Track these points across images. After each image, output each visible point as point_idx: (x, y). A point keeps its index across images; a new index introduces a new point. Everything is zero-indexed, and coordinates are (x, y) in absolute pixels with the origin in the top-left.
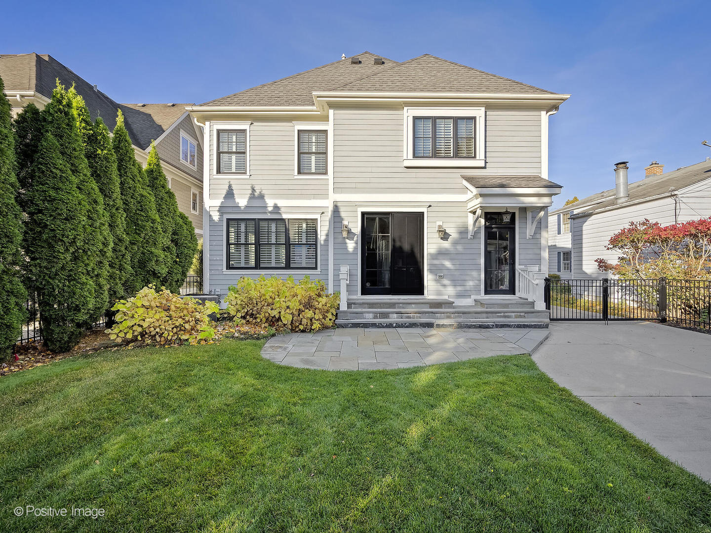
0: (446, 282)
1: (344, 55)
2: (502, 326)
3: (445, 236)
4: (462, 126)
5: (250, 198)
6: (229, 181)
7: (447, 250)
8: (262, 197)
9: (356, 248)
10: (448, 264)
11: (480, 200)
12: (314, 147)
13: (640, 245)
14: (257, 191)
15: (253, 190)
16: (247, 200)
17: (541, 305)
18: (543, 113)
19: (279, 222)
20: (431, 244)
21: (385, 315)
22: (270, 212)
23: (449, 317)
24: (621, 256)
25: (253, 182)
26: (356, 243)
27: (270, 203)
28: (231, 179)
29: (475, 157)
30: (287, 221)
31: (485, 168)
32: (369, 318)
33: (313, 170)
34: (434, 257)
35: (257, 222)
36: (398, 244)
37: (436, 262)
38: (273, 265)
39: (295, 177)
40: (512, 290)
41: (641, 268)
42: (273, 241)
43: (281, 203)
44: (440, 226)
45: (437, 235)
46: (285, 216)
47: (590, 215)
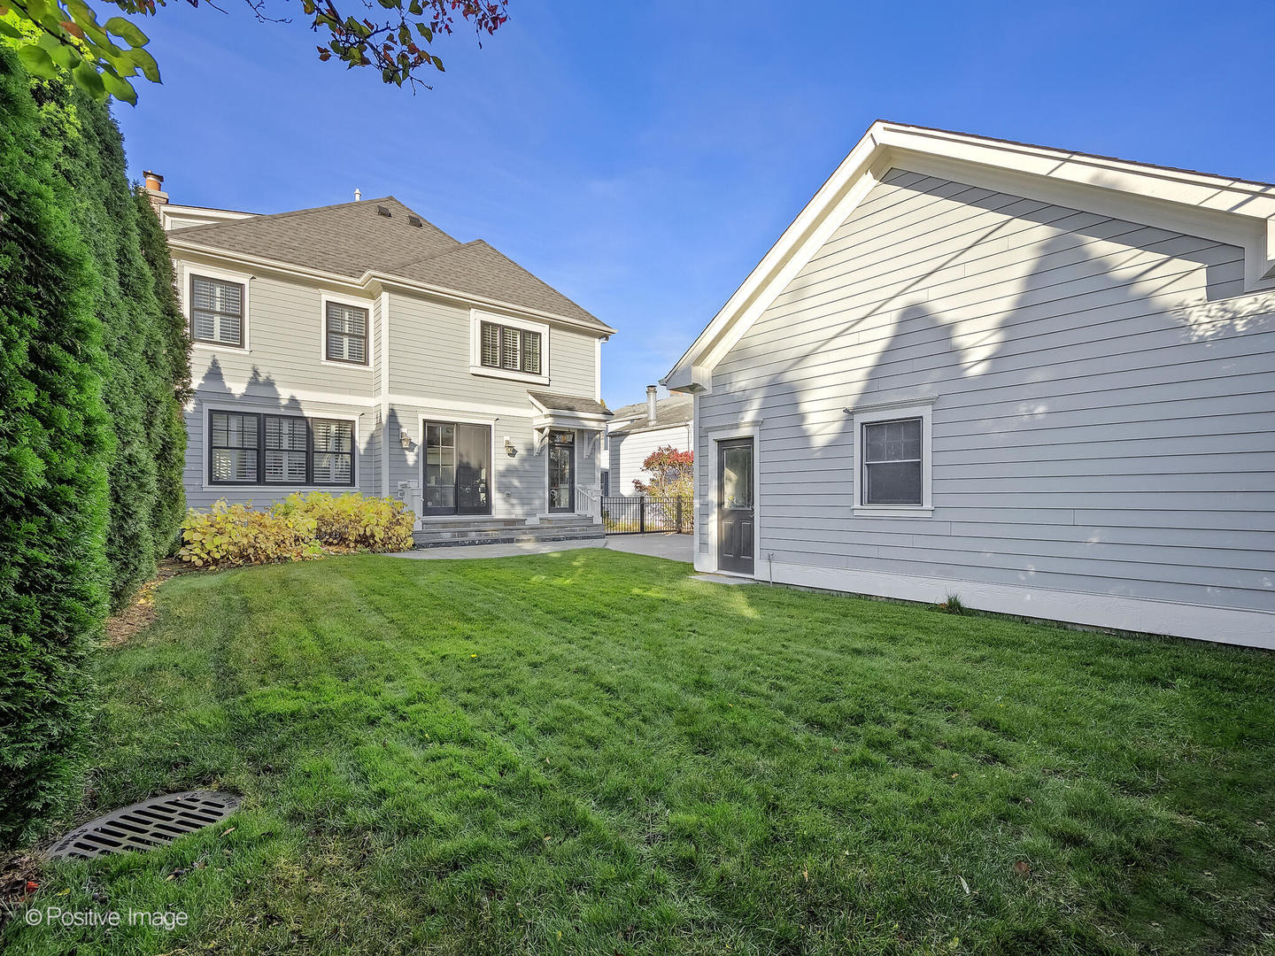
0: (514, 501)
1: (357, 191)
2: (571, 538)
3: (513, 453)
4: (529, 339)
5: (250, 384)
6: (212, 354)
7: (515, 467)
8: (270, 384)
9: (417, 462)
10: (516, 483)
11: (550, 420)
12: (347, 326)
13: (665, 468)
14: (261, 374)
15: (256, 373)
16: (245, 385)
17: (598, 520)
18: (597, 340)
19: (298, 422)
20: (499, 461)
21: (463, 534)
22: (284, 407)
23: (524, 533)
24: (652, 477)
25: (256, 362)
26: (417, 455)
27: (285, 394)
28: (217, 352)
29: (540, 374)
30: (310, 420)
31: (549, 385)
32: (447, 536)
33: (346, 357)
34: (503, 475)
35: (261, 419)
36: (465, 460)
37: (504, 480)
38: (285, 478)
39: (323, 363)
40: (571, 508)
41: (666, 488)
42: (285, 445)
43: (300, 395)
44: (508, 442)
45: (505, 451)
46: (307, 414)
47: (627, 434)
